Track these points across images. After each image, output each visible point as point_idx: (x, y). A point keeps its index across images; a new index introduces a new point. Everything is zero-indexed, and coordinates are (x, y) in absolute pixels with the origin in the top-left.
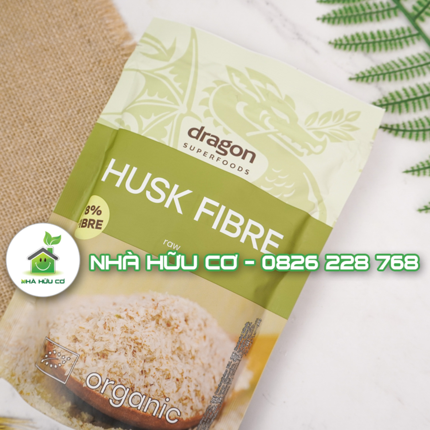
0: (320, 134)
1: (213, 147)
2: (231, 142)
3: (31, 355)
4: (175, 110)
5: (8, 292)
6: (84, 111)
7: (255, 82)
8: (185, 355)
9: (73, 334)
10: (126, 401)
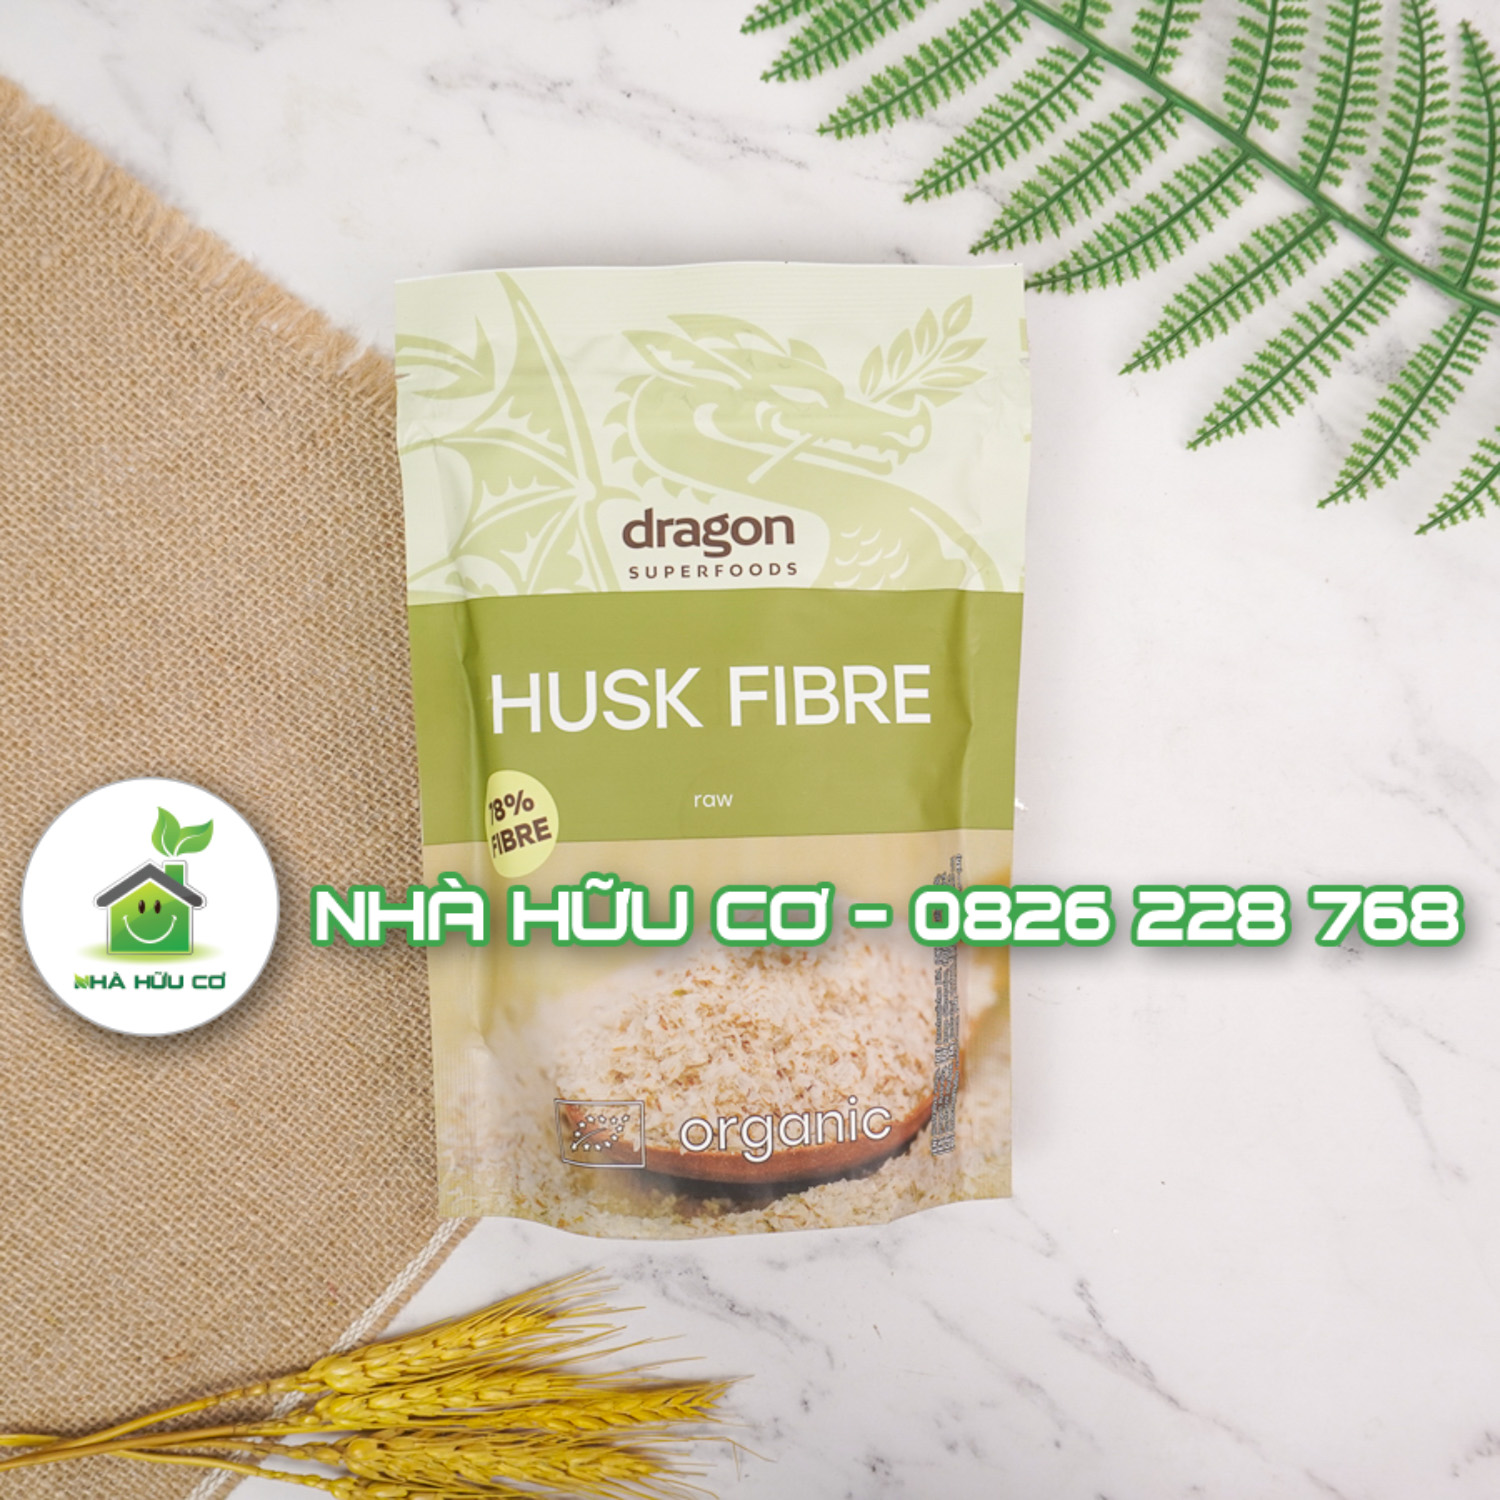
0: (905, 398)
1: (693, 547)
2: (726, 516)
3: (539, 1147)
4: (570, 500)
5: (399, 1046)
6: (341, 574)
7: (706, 343)
8: (845, 1002)
9: (609, 1068)
10: (777, 1140)
